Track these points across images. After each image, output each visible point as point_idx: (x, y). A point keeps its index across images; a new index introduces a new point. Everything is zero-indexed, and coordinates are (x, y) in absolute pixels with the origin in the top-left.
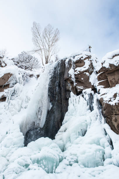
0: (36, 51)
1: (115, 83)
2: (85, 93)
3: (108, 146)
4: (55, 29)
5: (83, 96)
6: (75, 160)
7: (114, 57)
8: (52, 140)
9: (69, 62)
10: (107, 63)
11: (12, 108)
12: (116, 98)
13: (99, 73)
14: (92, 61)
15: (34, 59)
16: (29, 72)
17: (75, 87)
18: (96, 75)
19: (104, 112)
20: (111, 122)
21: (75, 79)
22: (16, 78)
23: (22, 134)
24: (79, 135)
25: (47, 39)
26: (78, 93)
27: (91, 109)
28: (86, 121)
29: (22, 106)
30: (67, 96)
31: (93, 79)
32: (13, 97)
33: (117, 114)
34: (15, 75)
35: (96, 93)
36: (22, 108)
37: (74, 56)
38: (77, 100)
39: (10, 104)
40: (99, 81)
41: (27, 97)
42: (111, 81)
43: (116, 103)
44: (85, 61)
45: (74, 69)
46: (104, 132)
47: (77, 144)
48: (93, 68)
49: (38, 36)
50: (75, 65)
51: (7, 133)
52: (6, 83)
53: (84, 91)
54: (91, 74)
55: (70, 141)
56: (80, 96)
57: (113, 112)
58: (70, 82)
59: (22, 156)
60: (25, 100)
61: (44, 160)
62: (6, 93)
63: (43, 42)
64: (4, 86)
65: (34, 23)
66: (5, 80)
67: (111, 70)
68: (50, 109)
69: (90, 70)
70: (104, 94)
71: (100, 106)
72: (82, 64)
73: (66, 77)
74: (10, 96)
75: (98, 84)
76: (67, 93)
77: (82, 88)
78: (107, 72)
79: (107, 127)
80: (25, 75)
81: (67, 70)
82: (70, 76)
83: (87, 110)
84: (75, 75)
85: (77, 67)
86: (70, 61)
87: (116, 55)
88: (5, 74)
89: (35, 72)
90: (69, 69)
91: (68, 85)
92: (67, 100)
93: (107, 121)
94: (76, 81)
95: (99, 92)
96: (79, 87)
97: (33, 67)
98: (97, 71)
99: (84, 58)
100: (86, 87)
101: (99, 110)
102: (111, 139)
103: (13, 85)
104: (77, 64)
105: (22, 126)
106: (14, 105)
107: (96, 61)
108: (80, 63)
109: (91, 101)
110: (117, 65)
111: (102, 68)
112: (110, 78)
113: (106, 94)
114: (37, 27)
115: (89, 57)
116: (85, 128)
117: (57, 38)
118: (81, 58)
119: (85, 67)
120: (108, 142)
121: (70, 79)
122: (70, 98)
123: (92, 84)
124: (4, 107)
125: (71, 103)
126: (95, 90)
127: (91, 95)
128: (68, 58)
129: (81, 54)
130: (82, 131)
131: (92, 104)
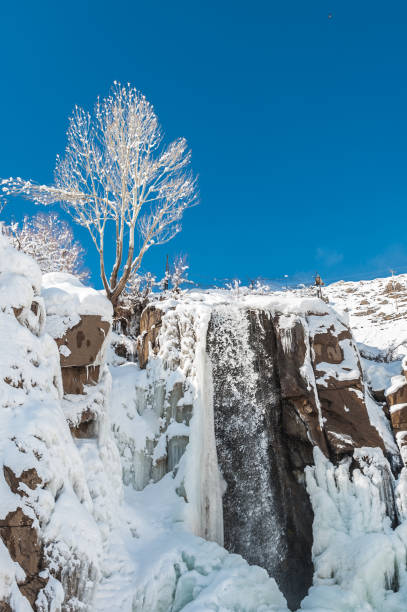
9: (295, 330)
17: (325, 430)
21: (320, 404)
30: (293, 457)
44: (340, 343)
45: (313, 365)
50: (313, 351)
53: (357, 453)
58: (309, 410)
62: (95, 401)
66: (89, 343)
75: (402, 441)
77: (350, 442)
82: (310, 388)
84: (319, 388)
85: (320, 358)
96: (338, 436)
99: (338, 331)
100: (363, 441)
104: (318, 349)
115: (349, 333)
116: (391, 568)
118: (332, 332)
119: (349, 370)
121: (311, 399)
127: (387, 470)
128: (289, 316)
129: (326, 314)
130: (386, 579)
131: (391, 498)
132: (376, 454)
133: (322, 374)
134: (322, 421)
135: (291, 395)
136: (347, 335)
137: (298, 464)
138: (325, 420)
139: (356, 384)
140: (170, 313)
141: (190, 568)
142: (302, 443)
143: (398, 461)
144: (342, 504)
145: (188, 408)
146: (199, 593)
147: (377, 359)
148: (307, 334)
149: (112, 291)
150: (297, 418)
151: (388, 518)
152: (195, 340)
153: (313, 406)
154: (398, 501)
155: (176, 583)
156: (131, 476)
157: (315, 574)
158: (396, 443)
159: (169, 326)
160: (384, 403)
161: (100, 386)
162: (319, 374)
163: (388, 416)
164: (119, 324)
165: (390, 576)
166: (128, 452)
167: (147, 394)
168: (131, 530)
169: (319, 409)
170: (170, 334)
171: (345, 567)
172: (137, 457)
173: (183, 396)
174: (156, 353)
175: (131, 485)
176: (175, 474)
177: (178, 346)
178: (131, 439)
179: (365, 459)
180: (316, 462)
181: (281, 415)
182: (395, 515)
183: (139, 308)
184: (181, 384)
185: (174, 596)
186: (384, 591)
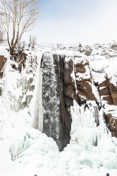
5: (88, 107)
6: (100, 164)
9: (70, 62)
17: (77, 95)
28: (96, 133)
42: (115, 99)
44: (85, 67)
45: (75, 73)
48: (92, 78)
50: (75, 69)
52: (2, 71)
59: (72, 158)
61: (85, 163)
70: (112, 110)
72: (83, 70)
75: (102, 99)
76: (66, 99)
77: (85, 99)
82: (73, 81)
84: (77, 81)
85: (78, 71)
94: (78, 89)
95: (104, 107)
96: (82, 97)
98: (97, 83)
99: (84, 63)
100: (89, 98)
104: (78, 68)
108: (80, 67)
112: (114, 96)
113: (114, 111)
119: (87, 75)
121: (73, 84)
123: (95, 97)
127: (96, 108)
128: (68, 57)
129: (81, 57)
130: (93, 142)
131: (97, 117)
132: (93, 103)
133: (78, 76)
134: (77, 91)
135: (67, 83)
136: (87, 64)
137: (68, 105)
138: (78, 91)
139: (89, 80)
140: (29, 55)
141: (29, 137)
142: (70, 98)
143: (101, 105)
144: (81, 118)
145: (33, 86)
146: (31, 145)
147: (98, 72)
148: (74, 63)
149: (11, 47)
150: (69, 90)
151: (96, 123)
152: (37, 64)
153: (74, 87)
154: (99, 118)
155: (24, 142)
156: (14, 107)
157: (71, 140)
158: (100, 99)
159: (29, 59)
160: (98, 86)
161: (3, 79)
162: (77, 77)
163: (99, 90)
164: (14, 58)
165: (95, 141)
166: (13, 100)
167: (20, 81)
168: (12, 125)
169: (76, 88)
170: (29, 62)
171: (80, 138)
172: (16, 102)
173: (32, 82)
174: (24, 68)
175: (14, 110)
176: (28, 107)
177: (31, 66)
178: (14, 96)
179: (90, 104)
180: (74, 105)
182: (98, 122)
183: (20, 53)
184: (32, 78)
185: (23, 146)
186: (92, 146)
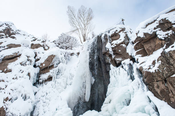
0: (73, 31)
1: (152, 51)
2: (124, 64)
3: (154, 113)
4: (88, 9)
5: (122, 67)
7: (147, 26)
8: (99, 112)
9: (105, 37)
10: (141, 32)
11: (59, 86)
12: (155, 65)
13: (135, 43)
14: (126, 32)
15: (72, 39)
16: (70, 51)
17: (114, 59)
18: (132, 46)
19: (145, 80)
20: (153, 89)
21: (113, 52)
22: (59, 59)
23: (70, 109)
24: (124, 105)
25: (82, 19)
26: (118, 65)
27: (132, 78)
28: (129, 90)
29: (67, 83)
30: (107, 69)
31: (130, 50)
32: (59, 76)
33: (159, 81)
34: (57, 56)
35: (135, 63)
36: (67, 85)
37: (109, 31)
38: (118, 72)
39: (56, 82)
40: (136, 50)
41: (71, 74)
42: (148, 49)
43: (156, 70)
44: (120, 34)
45: (111, 43)
46: (148, 100)
47: (123, 114)
48: (129, 39)
49: (74, 18)
50: (111, 39)
51: (57, 110)
52: (51, 65)
53: (122, 62)
54: (127, 45)
55: (116, 111)
56: (120, 67)
57: (154, 79)
58: (108, 55)
60: (69, 77)
62: (51, 73)
63: (78, 22)
64: (49, 67)
65: (69, 7)
66: (49, 61)
67: (146, 39)
68: (93, 83)
69: (126, 41)
70: (143, 62)
71: (140, 75)
72: (118, 37)
73: (104, 51)
74: (56, 75)
75: (136, 54)
76: (107, 66)
77: (121, 60)
78: (142, 41)
79: (150, 94)
80: (67, 54)
81: (104, 45)
82: (107, 50)
83: (129, 80)
84: (112, 48)
85: (113, 40)
86: (106, 35)
87: (149, 24)
88: (49, 57)
89: (75, 50)
90: (106, 43)
91: (107, 59)
92: (108, 73)
93: (150, 88)
94: (114, 54)
95: (137, 61)
96: (117, 59)
97: (73, 46)
98: (132, 42)
99: (118, 31)
100: (124, 58)
101: (140, 79)
102: (156, 106)
103: (57, 65)
104: (113, 38)
105: (70, 102)
106: (60, 83)
107: (130, 32)
108: (115, 36)
109: (131, 71)
110: (152, 33)
111: (137, 38)
112: (147, 47)
113: (145, 62)
114: (72, 10)
115: (123, 30)
116: (128, 97)
117: (90, 16)
118: (116, 32)
119: (121, 40)
120: (153, 109)
121: (108, 52)
122: (110, 71)
123: (130, 55)
124: (51, 86)
125: (112, 75)
126: (133, 59)
127: (130, 65)
128: (104, 34)
129: (115, 28)
130: (126, 101)
133: (113, 44)
138: (115, 56)
139: (122, 43)
148: (108, 36)
157: (104, 102)
180: (111, 69)
181: (104, 59)
